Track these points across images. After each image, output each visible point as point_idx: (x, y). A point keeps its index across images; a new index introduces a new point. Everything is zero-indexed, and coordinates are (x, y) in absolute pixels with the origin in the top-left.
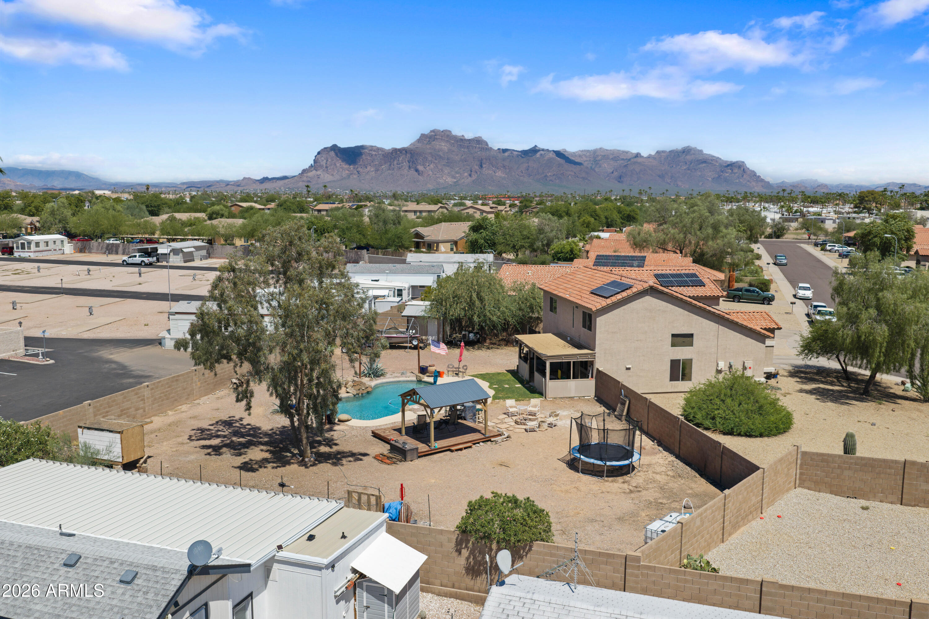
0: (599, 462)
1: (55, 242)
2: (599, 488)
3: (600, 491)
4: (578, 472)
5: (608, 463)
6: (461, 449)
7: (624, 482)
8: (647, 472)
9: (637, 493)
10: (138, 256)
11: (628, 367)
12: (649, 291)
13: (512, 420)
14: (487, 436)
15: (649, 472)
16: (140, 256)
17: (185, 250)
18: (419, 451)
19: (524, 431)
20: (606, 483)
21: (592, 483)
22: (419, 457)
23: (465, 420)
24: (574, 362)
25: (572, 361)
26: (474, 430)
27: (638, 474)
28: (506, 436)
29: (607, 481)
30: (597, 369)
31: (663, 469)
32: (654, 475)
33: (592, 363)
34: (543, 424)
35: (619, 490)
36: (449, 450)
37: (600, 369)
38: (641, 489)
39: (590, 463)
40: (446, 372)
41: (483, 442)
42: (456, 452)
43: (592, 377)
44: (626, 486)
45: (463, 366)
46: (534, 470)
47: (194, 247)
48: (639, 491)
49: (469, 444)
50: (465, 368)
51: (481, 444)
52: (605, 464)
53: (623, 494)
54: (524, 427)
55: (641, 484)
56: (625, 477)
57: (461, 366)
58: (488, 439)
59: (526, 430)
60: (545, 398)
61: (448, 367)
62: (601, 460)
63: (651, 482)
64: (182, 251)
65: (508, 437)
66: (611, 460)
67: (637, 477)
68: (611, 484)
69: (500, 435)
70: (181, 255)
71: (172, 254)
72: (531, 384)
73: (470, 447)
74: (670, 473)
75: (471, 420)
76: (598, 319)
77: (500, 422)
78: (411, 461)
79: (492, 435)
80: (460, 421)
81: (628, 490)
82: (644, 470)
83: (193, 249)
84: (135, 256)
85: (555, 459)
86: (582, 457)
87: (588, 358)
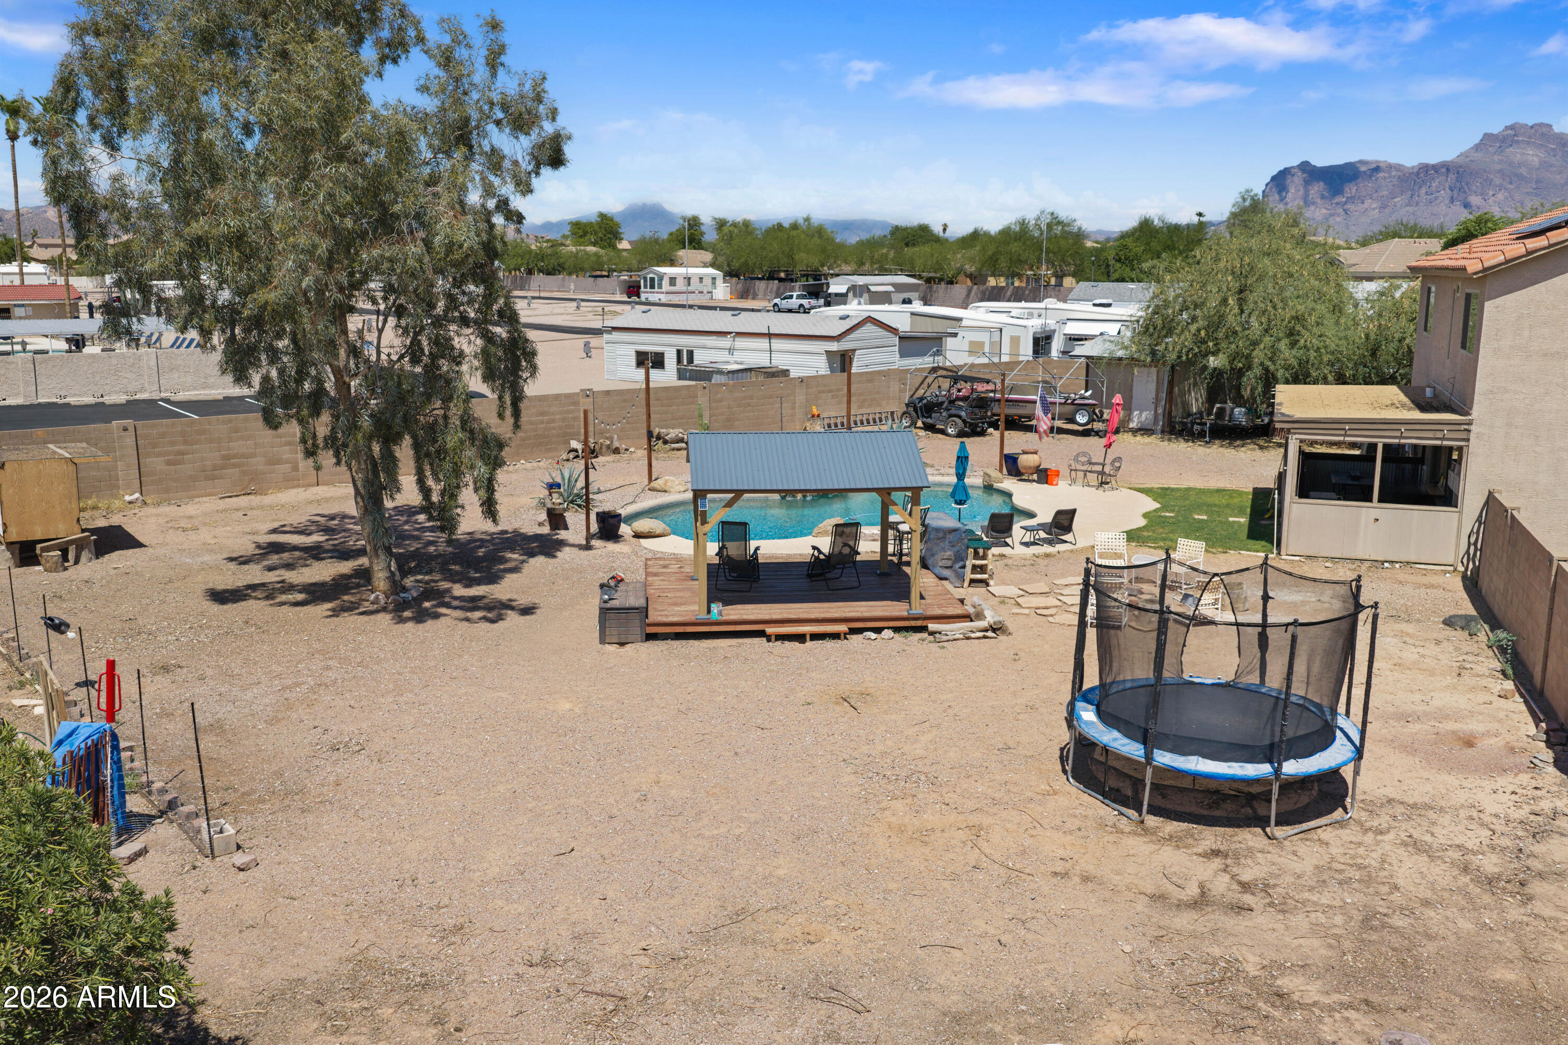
1: (701, 279)
2: (1068, 853)
3: (1059, 867)
6: (799, 638)
10: (795, 297)
14: (926, 614)
15: (1388, 837)
16: (799, 297)
17: (873, 289)
22: (650, 637)
23: (924, 566)
24: (1385, 445)
25: (1380, 443)
26: (901, 593)
28: (986, 624)
32: (1400, 852)
35: (1151, 883)
36: (761, 634)
38: (1259, 903)
40: (1064, 471)
41: (897, 630)
42: (777, 643)
43: (1455, 503)
45: (1114, 461)
47: (893, 285)
48: (1240, 909)
49: (843, 628)
50: (1117, 464)
51: (887, 633)
52: (1149, 758)
58: (919, 623)
60: (1279, 552)
61: (1076, 459)
63: (1346, 881)
64: (869, 291)
69: (967, 618)
70: (866, 296)
71: (850, 295)
73: (835, 636)
76: (1489, 306)
77: (1046, 590)
78: (620, 644)
79: (938, 611)
81: (1188, 893)
83: (890, 288)
84: (791, 297)
86: (1089, 716)
87: (1439, 435)
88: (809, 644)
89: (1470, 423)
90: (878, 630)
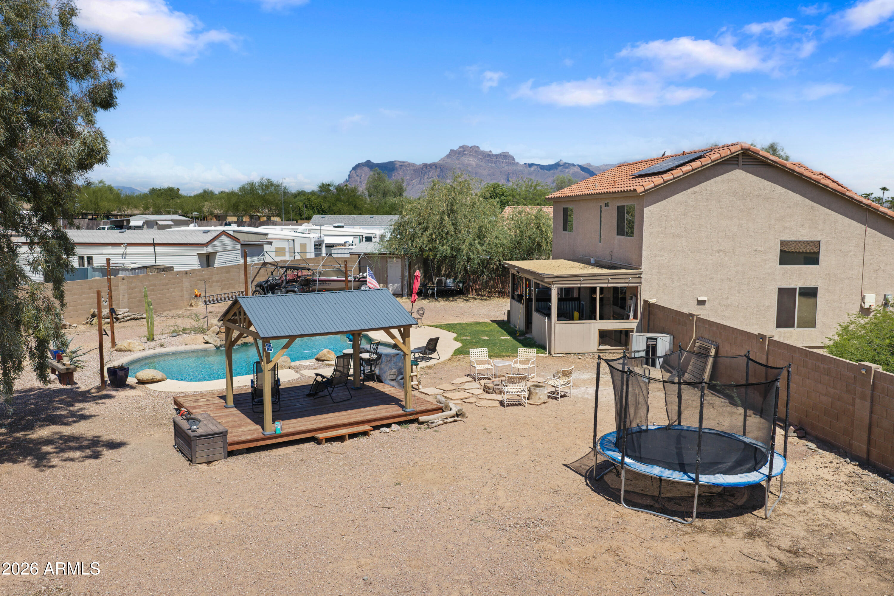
0: (677, 476)
2: (680, 555)
3: (688, 566)
4: (617, 500)
5: (704, 479)
6: (341, 439)
7: (751, 535)
8: (805, 503)
9: (806, 577)
11: (700, 299)
12: (741, 157)
13: (479, 386)
14: (409, 410)
15: (811, 504)
16: (109, 228)
17: (160, 223)
18: (230, 438)
19: (497, 404)
20: (702, 538)
21: (659, 534)
22: (231, 454)
23: (380, 381)
24: (602, 289)
25: (598, 286)
26: (387, 399)
27: (785, 509)
28: (453, 412)
29: (701, 530)
30: (646, 302)
31: (843, 496)
32: (828, 513)
33: (635, 292)
34: (538, 390)
35: (747, 564)
36: (313, 439)
37: (651, 301)
38: (813, 562)
39: (651, 478)
41: (399, 423)
42: (328, 444)
43: (635, 317)
45: (419, 309)
48: (811, 569)
49: (366, 427)
50: (421, 312)
51: (395, 427)
52: (696, 480)
53: (760, 577)
54: (499, 397)
55: (803, 544)
56: (748, 518)
57: (415, 310)
58: (412, 417)
59: (502, 403)
60: (550, 353)
62: (682, 468)
63: (830, 536)
64: (157, 224)
65: (457, 415)
66: (711, 469)
67: (783, 520)
68: (715, 541)
69: (440, 410)
70: (155, 227)
72: (527, 336)
73: (365, 433)
74: (868, 507)
75: (393, 383)
77: (454, 388)
78: (208, 463)
79: (422, 408)
80: (370, 384)
81: (773, 565)
82: (794, 498)
83: (170, 223)
84: (104, 228)
85: (558, 465)
86: (627, 460)
87: (627, 281)
88: (349, 442)
89: (641, 274)
90: (389, 426)
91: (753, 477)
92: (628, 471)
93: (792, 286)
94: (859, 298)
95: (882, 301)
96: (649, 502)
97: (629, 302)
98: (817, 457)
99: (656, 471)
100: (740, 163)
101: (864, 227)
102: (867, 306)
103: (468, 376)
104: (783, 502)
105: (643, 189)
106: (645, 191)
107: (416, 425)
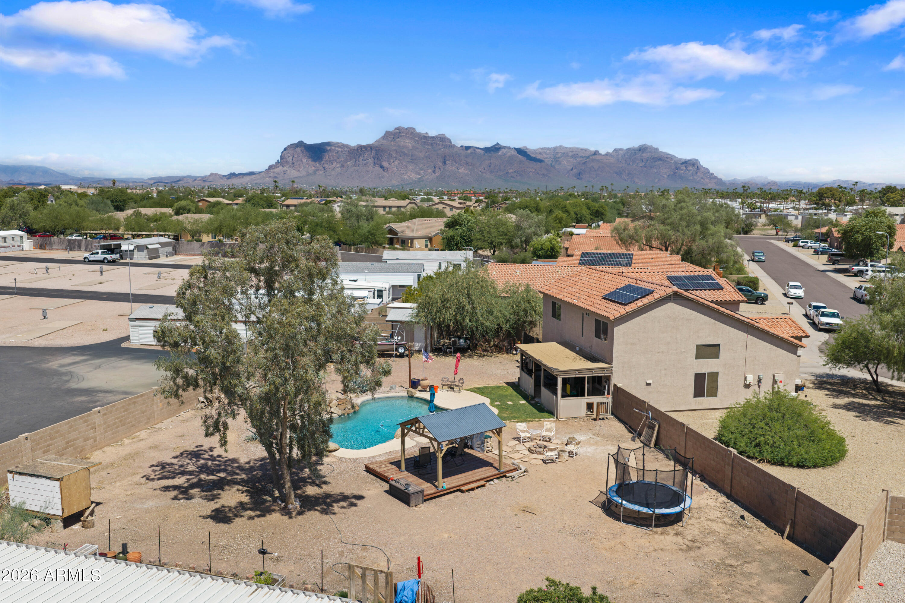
0: (645, 510)
2: (648, 544)
3: (652, 548)
4: (619, 520)
5: (657, 511)
6: (473, 489)
7: (676, 534)
8: (700, 518)
9: (697, 551)
10: (100, 253)
11: (648, 382)
12: (672, 297)
13: (524, 448)
14: (502, 471)
15: (702, 519)
16: (102, 253)
17: (150, 247)
18: (425, 493)
19: (541, 462)
20: (656, 536)
21: (639, 535)
22: (425, 500)
23: (472, 449)
24: (588, 377)
25: (586, 376)
26: (484, 463)
27: (691, 522)
28: (523, 470)
29: (656, 533)
30: (615, 385)
31: (717, 514)
32: (709, 523)
33: (608, 379)
34: (563, 454)
35: (675, 547)
36: (459, 490)
37: (619, 385)
38: (700, 545)
39: (634, 511)
40: (440, 386)
41: (497, 478)
42: (467, 493)
43: (608, 394)
44: (679, 539)
45: (460, 380)
46: (565, 518)
47: (159, 244)
48: (699, 548)
49: (482, 483)
50: (462, 381)
51: (496, 481)
52: (654, 512)
53: (680, 552)
54: (541, 457)
55: (697, 537)
56: (675, 526)
57: (457, 380)
58: (503, 475)
59: (544, 461)
60: (557, 418)
61: (442, 380)
62: (648, 506)
63: (708, 534)
64: (147, 248)
65: (525, 472)
66: (660, 507)
67: (690, 527)
68: (662, 537)
69: (516, 469)
70: (146, 251)
71: (136, 251)
72: (536, 400)
73: (483, 486)
74: (726, 520)
75: (479, 449)
76: (615, 329)
77: (510, 450)
78: (416, 506)
79: (507, 469)
80: (466, 450)
81: (684, 547)
82: (695, 516)
83: (158, 246)
84: (97, 253)
85: (587, 502)
86: (624, 502)
87: (604, 372)
88: (477, 491)
89: (612, 367)
90: (492, 480)
91: (677, 509)
92: (624, 508)
93: (703, 372)
94: (744, 378)
95: (757, 379)
96: (632, 520)
97: (604, 384)
98: (708, 493)
99: (636, 508)
100: (672, 298)
101: (746, 334)
102: (748, 383)
103: (514, 439)
104: (690, 518)
105: (613, 318)
106: (615, 319)
107: (504, 479)
